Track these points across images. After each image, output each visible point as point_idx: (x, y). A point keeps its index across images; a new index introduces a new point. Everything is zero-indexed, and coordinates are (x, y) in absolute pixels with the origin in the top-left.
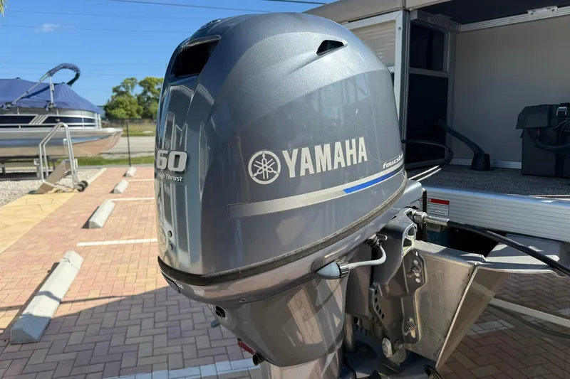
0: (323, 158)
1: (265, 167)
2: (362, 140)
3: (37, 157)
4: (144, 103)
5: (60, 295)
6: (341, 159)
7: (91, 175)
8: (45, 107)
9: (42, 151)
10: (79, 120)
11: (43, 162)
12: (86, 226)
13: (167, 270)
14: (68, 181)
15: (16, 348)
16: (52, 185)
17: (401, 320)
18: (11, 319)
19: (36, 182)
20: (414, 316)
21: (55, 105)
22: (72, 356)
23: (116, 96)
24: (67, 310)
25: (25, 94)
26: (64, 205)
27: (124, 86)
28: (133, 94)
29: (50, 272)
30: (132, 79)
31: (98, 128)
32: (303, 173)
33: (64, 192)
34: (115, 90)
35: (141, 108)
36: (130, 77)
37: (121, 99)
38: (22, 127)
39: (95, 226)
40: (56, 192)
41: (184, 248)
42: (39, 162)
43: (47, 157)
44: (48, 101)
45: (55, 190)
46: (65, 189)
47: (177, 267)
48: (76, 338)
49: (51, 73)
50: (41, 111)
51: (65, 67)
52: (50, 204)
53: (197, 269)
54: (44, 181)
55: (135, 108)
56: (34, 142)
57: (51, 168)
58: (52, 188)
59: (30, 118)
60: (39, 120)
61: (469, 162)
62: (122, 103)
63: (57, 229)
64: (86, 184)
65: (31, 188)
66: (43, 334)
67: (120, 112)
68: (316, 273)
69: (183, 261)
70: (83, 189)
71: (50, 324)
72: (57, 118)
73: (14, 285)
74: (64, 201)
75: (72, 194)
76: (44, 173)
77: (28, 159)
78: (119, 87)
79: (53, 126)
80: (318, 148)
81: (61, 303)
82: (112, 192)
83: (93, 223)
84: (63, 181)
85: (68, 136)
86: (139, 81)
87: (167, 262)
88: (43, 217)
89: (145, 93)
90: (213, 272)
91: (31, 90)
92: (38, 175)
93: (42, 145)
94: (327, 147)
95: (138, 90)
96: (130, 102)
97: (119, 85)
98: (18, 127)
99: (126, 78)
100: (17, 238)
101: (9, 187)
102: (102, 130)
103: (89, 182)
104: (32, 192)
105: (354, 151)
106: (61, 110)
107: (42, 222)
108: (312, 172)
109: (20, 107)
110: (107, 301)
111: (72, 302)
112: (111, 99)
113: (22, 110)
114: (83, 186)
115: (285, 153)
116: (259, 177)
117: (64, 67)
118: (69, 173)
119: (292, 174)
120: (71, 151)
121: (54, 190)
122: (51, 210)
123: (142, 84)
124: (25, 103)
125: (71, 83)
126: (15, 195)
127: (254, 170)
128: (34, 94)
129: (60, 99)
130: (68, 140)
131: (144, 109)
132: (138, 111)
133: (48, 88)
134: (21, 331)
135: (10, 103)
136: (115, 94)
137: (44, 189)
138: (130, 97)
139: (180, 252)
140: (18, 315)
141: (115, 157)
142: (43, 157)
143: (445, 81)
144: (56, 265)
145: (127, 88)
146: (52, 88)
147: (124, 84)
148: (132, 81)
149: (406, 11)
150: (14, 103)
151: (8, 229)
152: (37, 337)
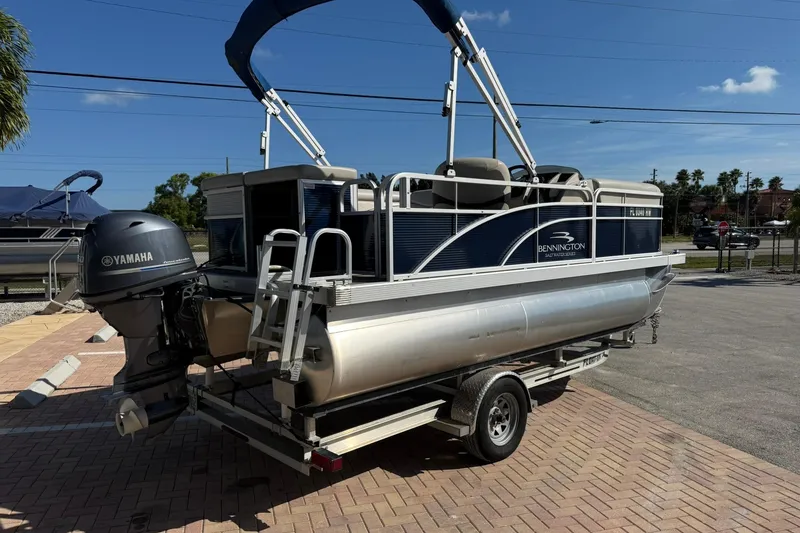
0: (130, 258)
1: (107, 261)
2: (149, 253)
3: (47, 274)
4: (199, 206)
5: (56, 384)
6: (139, 259)
8: (59, 219)
9: (52, 268)
11: (53, 281)
12: (91, 340)
15: (18, 411)
16: (62, 305)
19: (44, 303)
21: (70, 217)
22: (61, 414)
23: (161, 198)
24: (60, 393)
25: (38, 204)
26: (73, 324)
27: (171, 186)
28: (184, 195)
30: (182, 176)
32: (122, 263)
33: (74, 312)
34: (159, 190)
35: (194, 213)
36: (179, 174)
37: (166, 201)
38: (31, 241)
39: (100, 340)
40: (65, 312)
42: (47, 281)
43: (58, 275)
44: (63, 213)
46: (74, 309)
48: (64, 407)
49: (68, 182)
50: (54, 224)
51: (84, 174)
52: (57, 322)
54: (52, 301)
55: (185, 214)
56: (44, 258)
58: (61, 308)
59: (41, 232)
60: (52, 233)
62: (167, 207)
63: (61, 343)
65: (37, 309)
66: (40, 404)
68: (130, 297)
71: (45, 400)
72: (73, 231)
73: (17, 379)
74: (72, 320)
75: (82, 315)
76: (53, 294)
77: (36, 278)
78: (165, 186)
79: (66, 240)
80: (128, 256)
81: (56, 389)
83: (98, 337)
84: (73, 302)
86: (191, 179)
88: (48, 333)
89: (199, 194)
91: (44, 200)
92: (46, 296)
93: (52, 262)
94: (132, 255)
95: (190, 190)
96: (179, 205)
97: (165, 183)
98: (26, 241)
99: (174, 174)
100: (20, 349)
101: (12, 308)
104: (37, 313)
105: (145, 256)
106: (76, 222)
107: (47, 338)
108: (125, 263)
109: (30, 219)
111: (66, 389)
112: (153, 202)
113: (32, 223)
115: (115, 257)
116: (105, 264)
117: (82, 175)
119: (117, 263)
121: (63, 310)
122: (57, 328)
124: (37, 214)
125: (91, 191)
126: (18, 316)
127: (103, 262)
128: (47, 204)
129: (75, 211)
131: (198, 215)
132: (190, 218)
133: (64, 197)
135: (20, 215)
136: (159, 195)
137: (52, 310)
138: (180, 199)
142: (53, 275)
145: (177, 187)
146: (68, 198)
147: (171, 182)
148: (182, 179)
149: (245, 186)
150: (24, 214)
151: (11, 343)
152: (34, 404)
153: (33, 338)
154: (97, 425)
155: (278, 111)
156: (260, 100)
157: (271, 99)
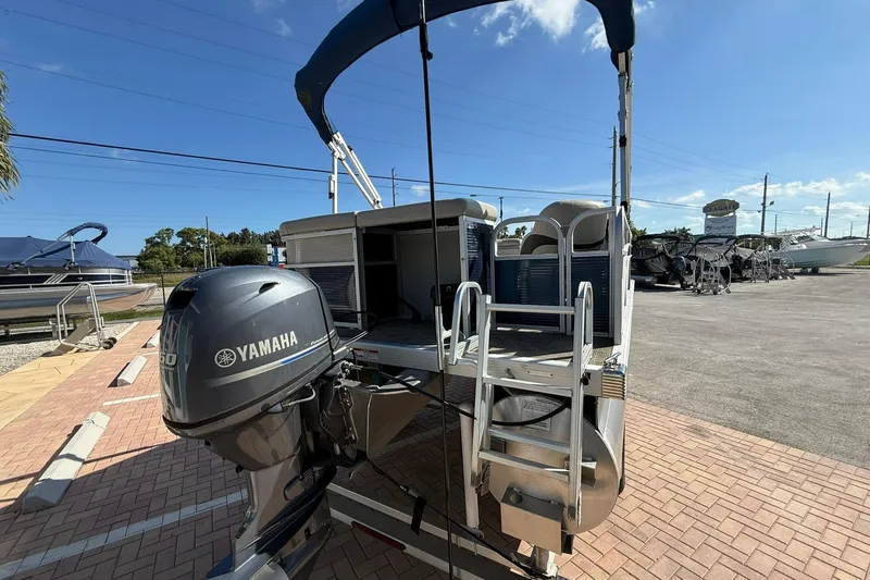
0: (265, 347)
1: (226, 358)
2: (292, 333)
3: (55, 316)
4: (183, 252)
6: (278, 346)
7: (120, 331)
8: (65, 266)
9: (61, 310)
10: (107, 277)
11: (61, 321)
12: (114, 384)
13: (172, 425)
14: (93, 339)
15: (29, 517)
16: (73, 345)
17: (345, 430)
18: (24, 489)
19: (52, 342)
20: (351, 426)
21: (77, 264)
22: (97, 511)
23: (151, 247)
24: (89, 469)
25: (39, 253)
26: (88, 365)
27: (159, 238)
28: (171, 244)
29: (70, 436)
30: (168, 230)
31: (129, 285)
32: (251, 358)
33: (87, 351)
34: (148, 241)
35: (180, 257)
36: (165, 228)
37: (156, 249)
38: (33, 286)
39: (125, 383)
40: (78, 351)
41: (179, 406)
42: (56, 321)
43: (66, 315)
44: (68, 260)
45: (75, 349)
46: (87, 347)
47: (175, 421)
48: (101, 494)
49: (72, 233)
50: (59, 270)
51: (89, 226)
52: (70, 364)
53: (186, 420)
54: (62, 341)
55: (173, 258)
56: (53, 301)
57: (71, 325)
58: (72, 348)
59: (45, 278)
60: (57, 279)
61: (410, 317)
62: (157, 253)
63: (79, 391)
64: (115, 341)
65: (45, 350)
66: (63, 497)
67: (156, 263)
68: (266, 411)
69: (180, 415)
70: (111, 346)
71: (70, 485)
72: (80, 276)
73: (25, 455)
74: (88, 360)
75: (97, 352)
76: (63, 332)
77: (44, 319)
78: (154, 238)
80: (261, 343)
81: (84, 463)
82: (145, 346)
83: (122, 381)
84: (87, 339)
85: (93, 293)
86: (176, 232)
87: (168, 418)
88: (61, 379)
89: (183, 243)
90: (195, 421)
91: (46, 250)
92: (54, 335)
93: (61, 305)
94: (267, 341)
95: (176, 240)
96: (167, 252)
97: (154, 236)
98: (28, 286)
99: (160, 229)
100: (28, 406)
101: (15, 351)
102: (133, 285)
103: (117, 338)
104: (47, 355)
105: (287, 340)
106: (83, 268)
107: (60, 386)
108: (257, 356)
109: (31, 267)
110: (136, 453)
111: (97, 460)
112: (144, 250)
113: (33, 270)
114: (111, 343)
115: (239, 349)
116: (223, 364)
117: (88, 227)
118: (94, 330)
119: (244, 359)
120: (96, 308)
122: (71, 371)
123: (179, 234)
124: (38, 262)
125: (96, 240)
126: (24, 359)
127: (219, 360)
128: (50, 253)
129: (82, 257)
130: (93, 298)
131: (183, 258)
132: (176, 261)
133: (69, 246)
134: (36, 498)
135: (19, 263)
136: (149, 245)
137: (62, 350)
138: (167, 247)
139: (177, 409)
140: (32, 484)
141: (149, 309)
142: (61, 316)
143: (393, 268)
144: (77, 428)
145: (164, 238)
146: (74, 247)
147: (158, 235)
148: (169, 232)
149: (357, 228)
150: (24, 263)
151: (15, 398)
152: (54, 501)
153: (44, 388)
154: (154, 523)
155: (343, 157)
156: (327, 143)
157: (337, 143)
